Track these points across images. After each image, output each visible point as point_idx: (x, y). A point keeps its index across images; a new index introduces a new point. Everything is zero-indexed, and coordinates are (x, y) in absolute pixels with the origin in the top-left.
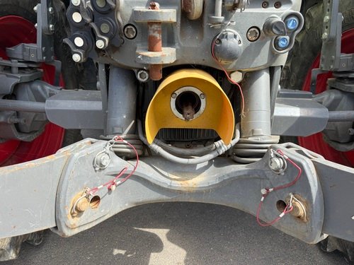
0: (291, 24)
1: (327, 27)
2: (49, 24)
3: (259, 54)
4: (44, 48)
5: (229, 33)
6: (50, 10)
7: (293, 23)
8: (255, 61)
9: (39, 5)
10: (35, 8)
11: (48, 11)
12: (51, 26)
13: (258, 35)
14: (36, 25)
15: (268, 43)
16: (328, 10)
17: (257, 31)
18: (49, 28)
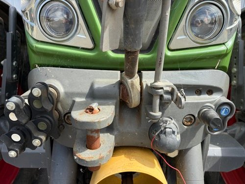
0: (223, 112)
1: (235, 77)
2: (12, 74)
3: (194, 136)
4: (7, 94)
5: (168, 130)
6: (14, 64)
7: (226, 110)
8: (191, 143)
9: (5, 60)
10: (2, 62)
11: (12, 65)
12: (14, 76)
13: (193, 121)
14: (2, 75)
15: (203, 127)
16: (235, 64)
17: (192, 118)
18: (12, 77)
